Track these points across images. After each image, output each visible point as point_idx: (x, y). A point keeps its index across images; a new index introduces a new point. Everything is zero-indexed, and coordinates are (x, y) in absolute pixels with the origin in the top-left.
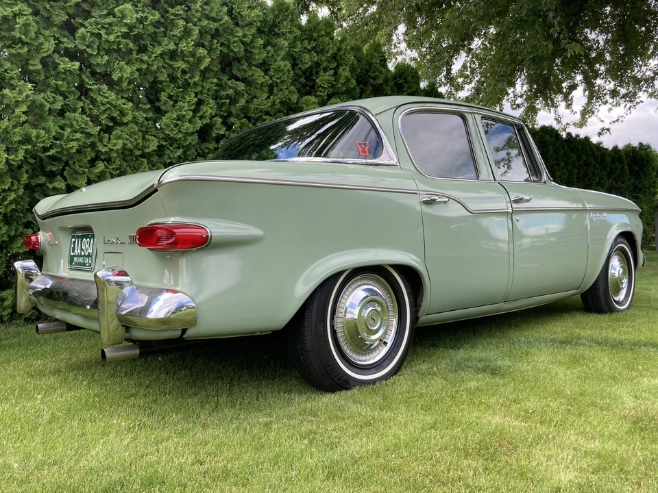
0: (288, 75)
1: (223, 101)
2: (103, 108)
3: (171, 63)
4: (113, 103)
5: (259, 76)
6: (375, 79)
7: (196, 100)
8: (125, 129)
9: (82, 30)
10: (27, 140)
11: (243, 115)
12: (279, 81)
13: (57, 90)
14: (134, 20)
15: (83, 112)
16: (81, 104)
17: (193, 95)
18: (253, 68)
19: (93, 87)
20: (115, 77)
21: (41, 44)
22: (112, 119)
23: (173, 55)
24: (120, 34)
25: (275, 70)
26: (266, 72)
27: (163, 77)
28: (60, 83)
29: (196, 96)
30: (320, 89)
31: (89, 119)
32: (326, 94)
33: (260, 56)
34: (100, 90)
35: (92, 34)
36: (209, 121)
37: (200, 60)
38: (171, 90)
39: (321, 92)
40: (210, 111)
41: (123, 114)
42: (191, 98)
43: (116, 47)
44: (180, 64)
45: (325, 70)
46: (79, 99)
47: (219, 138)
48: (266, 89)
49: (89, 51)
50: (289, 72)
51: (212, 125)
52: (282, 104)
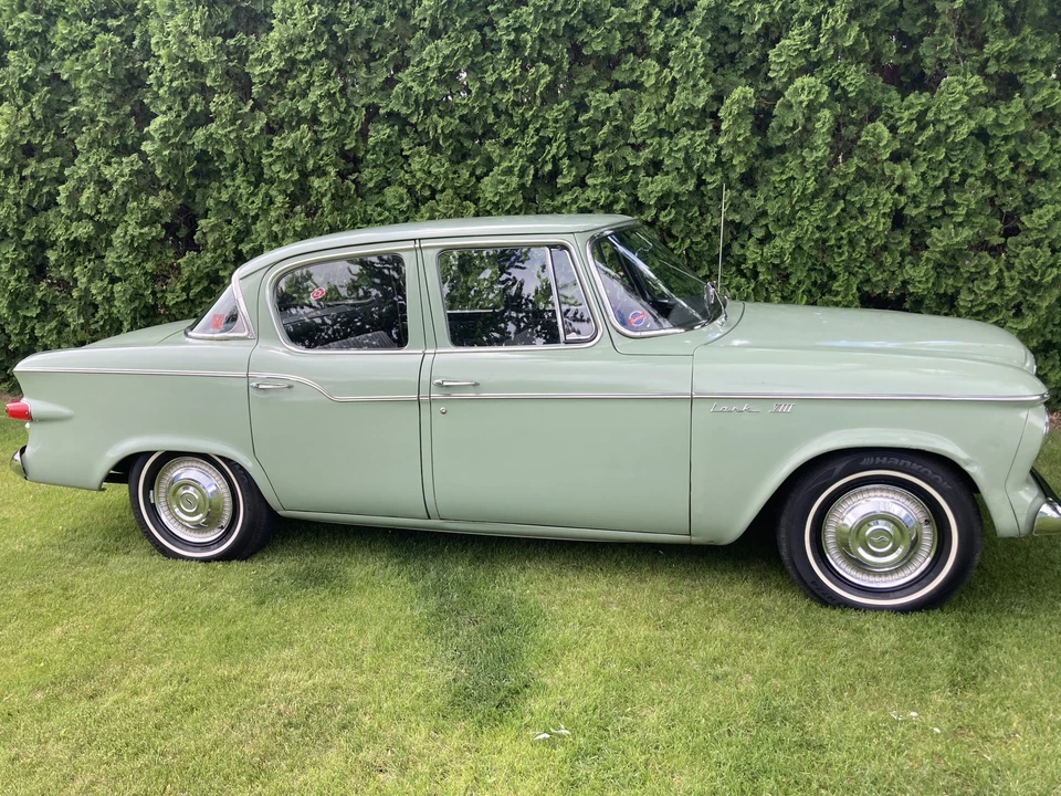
0: (696, 61)
1: (580, 130)
2: (418, 177)
4: (426, 168)
5: (650, 73)
7: (535, 139)
9: (397, 87)
11: (621, 143)
13: (377, 165)
14: (440, 60)
15: (401, 184)
16: (402, 174)
17: (532, 133)
18: (647, 61)
19: (408, 154)
20: (431, 134)
21: (353, 119)
22: (430, 187)
25: (676, 58)
26: (664, 62)
27: (491, 117)
28: (374, 157)
29: (537, 134)
31: (405, 191)
32: (782, 73)
33: (656, 40)
34: (419, 153)
35: (405, 88)
36: (550, 167)
39: (774, 71)
40: (553, 151)
41: (437, 179)
42: (531, 138)
44: (509, 96)
45: (802, 21)
46: (402, 167)
47: (569, 187)
48: (665, 92)
49: (404, 111)
50: (697, 55)
51: (556, 172)
52: (683, 112)
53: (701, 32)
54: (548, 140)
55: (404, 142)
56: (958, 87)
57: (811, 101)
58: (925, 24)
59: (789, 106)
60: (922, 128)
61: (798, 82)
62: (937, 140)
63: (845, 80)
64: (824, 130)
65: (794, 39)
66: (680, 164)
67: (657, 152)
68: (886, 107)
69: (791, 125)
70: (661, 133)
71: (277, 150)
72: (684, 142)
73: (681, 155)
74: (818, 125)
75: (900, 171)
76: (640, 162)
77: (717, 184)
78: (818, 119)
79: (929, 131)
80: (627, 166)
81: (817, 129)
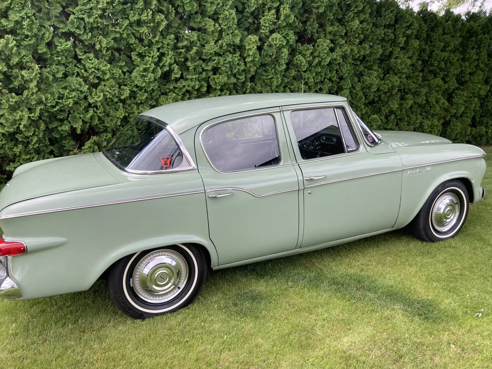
0: (233, 22)
1: (180, 51)
2: (90, 71)
3: (138, 29)
4: (97, 67)
5: (210, 25)
6: (318, 8)
7: (158, 54)
8: (107, 83)
9: (72, 17)
10: (40, 102)
11: (198, 58)
12: (225, 28)
13: (59, 63)
14: (105, 5)
15: (78, 75)
16: (77, 70)
17: (156, 50)
18: (207, 19)
19: (82, 58)
20: (98, 47)
21: (44, 34)
22: (98, 78)
23: (139, 23)
24: (97, 16)
25: (223, 19)
26: (216, 20)
27: (132, 40)
28: (60, 58)
29: (158, 51)
30: (263, 28)
31: (82, 80)
32: (267, 31)
33: (211, 9)
34: (88, 58)
35: (78, 18)
36: (168, 69)
37: (159, 24)
38: (140, 49)
39: (263, 30)
40: (169, 61)
41: (104, 73)
42: (155, 53)
43: (96, 26)
44: (144, 30)
45: (269, 9)
46: (75, 66)
47: (177, 80)
48: (216, 35)
49: (78, 32)
50: (234, 19)
51: (170, 71)
52: (229, 45)
53: (231, 8)
54: (163, 55)
55: (77, 50)
56: (324, 43)
57: (280, 44)
58: (307, 17)
59: (270, 46)
60: (314, 57)
61: (274, 35)
62: (319, 63)
63: (288, 36)
64: (285, 57)
65: (270, 16)
66: (228, 70)
67: (218, 63)
68: (299, 49)
69: (271, 54)
70: (219, 55)
72: (229, 59)
73: (228, 65)
74: (283, 55)
75: (307, 76)
76: (210, 68)
77: (244, 79)
78: (282, 53)
79: (317, 60)
80: (203, 70)
81: (282, 56)
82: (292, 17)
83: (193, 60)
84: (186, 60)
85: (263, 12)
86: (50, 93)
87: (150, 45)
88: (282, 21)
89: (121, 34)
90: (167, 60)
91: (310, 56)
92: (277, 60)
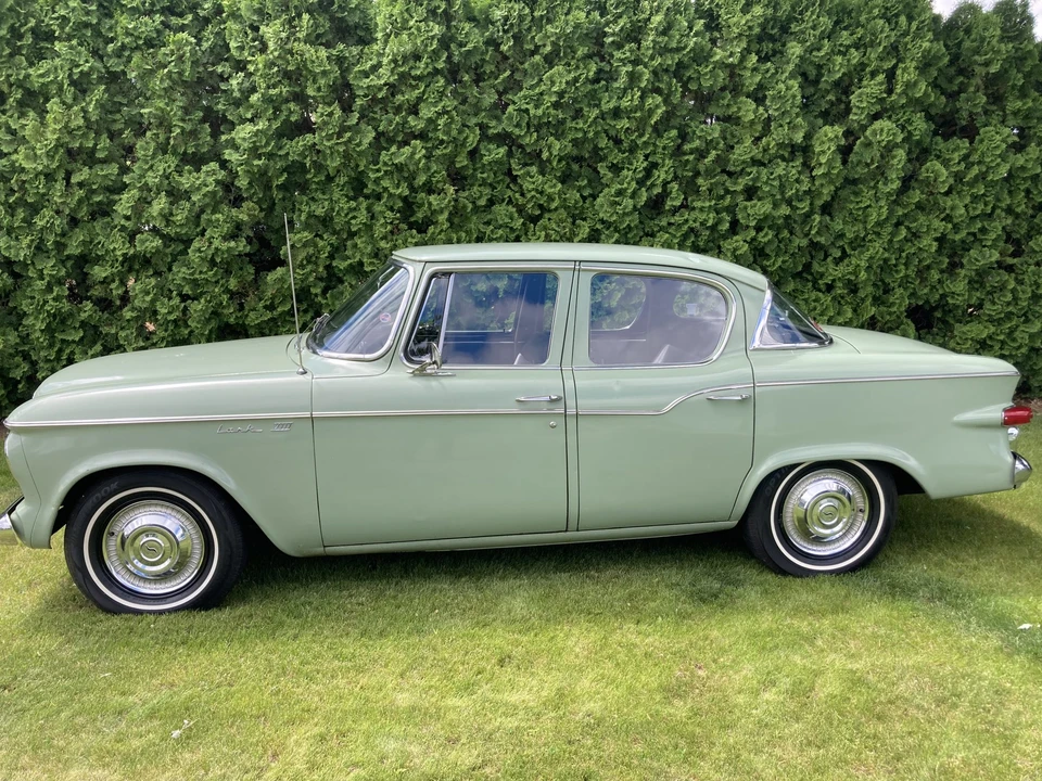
0: (793, 102)
1: (686, 158)
2: (529, 196)
3: (613, 123)
4: (540, 188)
5: (748, 110)
6: (987, 64)
7: (645, 164)
8: (554, 216)
9: (511, 108)
11: (719, 170)
12: (777, 114)
13: (484, 183)
14: (564, 86)
15: (510, 202)
16: (509, 193)
17: (642, 158)
18: (744, 99)
19: (519, 173)
20: (545, 155)
21: (467, 137)
22: (541, 207)
23: (617, 113)
24: (549, 104)
25: (773, 98)
26: (760, 100)
27: (603, 142)
28: (485, 175)
29: (646, 159)
30: (854, 110)
31: (515, 210)
32: (863, 116)
33: (751, 81)
34: (528, 174)
35: (519, 110)
36: (660, 190)
37: (651, 112)
38: (616, 157)
39: (856, 114)
40: (663, 176)
41: (551, 199)
42: (640, 164)
43: (546, 121)
44: (624, 123)
45: (873, 74)
46: (508, 187)
47: (675, 210)
48: (759, 128)
49: (517, 131)
50: (794, 97)
51: (665, 194)
52: (780, 145)
53: (792, 76)
54: (654, 165)
55: (512, 161)
56: (996, 136)
57: (889, 142)
58: (962, 83)
59: (868, 145)
60: (969, 166)
61: (878, 125)
62: (982, 176)
63: (911, 124)
64: (900, 166)
65: (873, 87)
66: (775, 191)
67: (755, 180)
68: (935, 150)
69: (869, 161)
70: (760, 163)
71: (385, 164)
72: (780, 171)
73: (776, 183)
74: (895, 161)
75: (949, 203)
76: (739, 188)
77: (807, 209)
78: (894, 157)
79: (975, 170)
80: (727, 191)
81: (893, 165)
82: (923, 86)
83: (709, 173)
84: (697, 174)
85: (860, 80)
86: (466, 232)
87: (633, 149)
88: (899, 95)
89: (585, 133)
90: (660, 175)
91: (959, 163)
92: (881, 172)
